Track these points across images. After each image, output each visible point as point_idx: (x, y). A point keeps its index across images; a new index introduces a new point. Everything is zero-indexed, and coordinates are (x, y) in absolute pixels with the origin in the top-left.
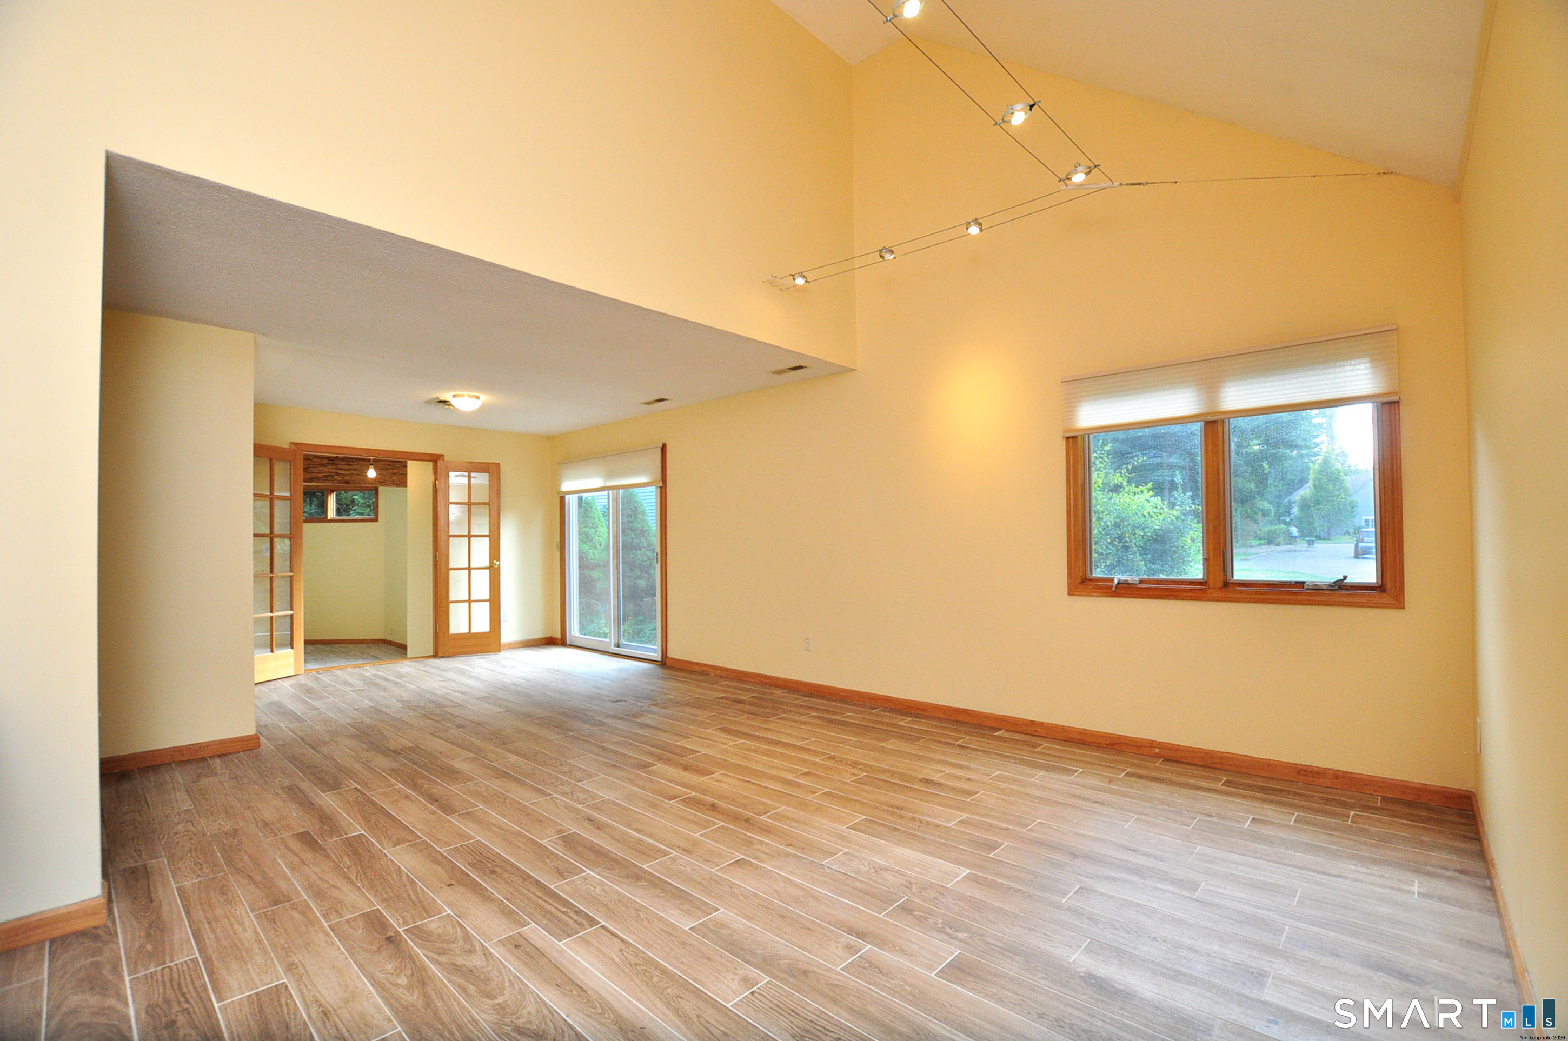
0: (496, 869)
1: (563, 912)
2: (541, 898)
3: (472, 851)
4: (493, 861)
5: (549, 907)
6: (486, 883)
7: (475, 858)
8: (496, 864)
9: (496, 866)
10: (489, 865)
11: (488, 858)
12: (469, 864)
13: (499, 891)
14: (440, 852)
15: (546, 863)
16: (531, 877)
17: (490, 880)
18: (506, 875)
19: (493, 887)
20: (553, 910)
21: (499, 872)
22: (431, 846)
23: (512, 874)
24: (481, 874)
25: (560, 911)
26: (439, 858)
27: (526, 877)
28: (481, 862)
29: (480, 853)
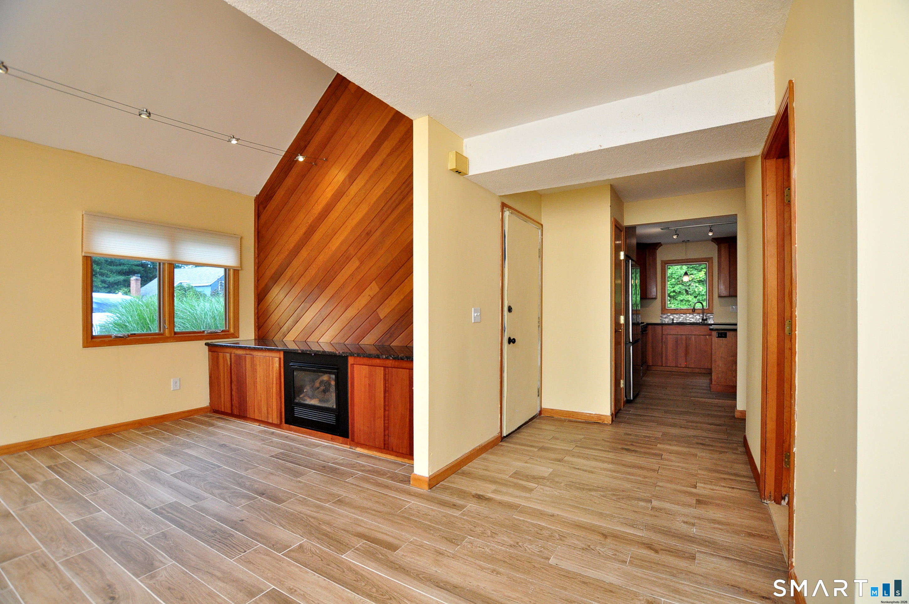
0: (212, 534)
1: (170, 513)
2: (182, 519)
3: (234, 547)
4: (215, 540)
5: (178, 515)
6: (218, 524)
7: (230, 541)
8: (213, 538)
9: (213, 537)
10: (218, 536)
11: (220, 542)
12: (233, 536)
13: (209, 520)
14: (261, 543)
15: (173, 543)
16: (186, 531)
17: (216, 526)
18: (205, 530)
19: (213, 522)
20: (175, 513)
21: (210, 532)
22: (270, 547)
23: (200, 532)
24: (223, 529)
25: (172, 514)
26: (258, 538)
27: (191, 531)
28: (225, 539)
29: (227, 546)
